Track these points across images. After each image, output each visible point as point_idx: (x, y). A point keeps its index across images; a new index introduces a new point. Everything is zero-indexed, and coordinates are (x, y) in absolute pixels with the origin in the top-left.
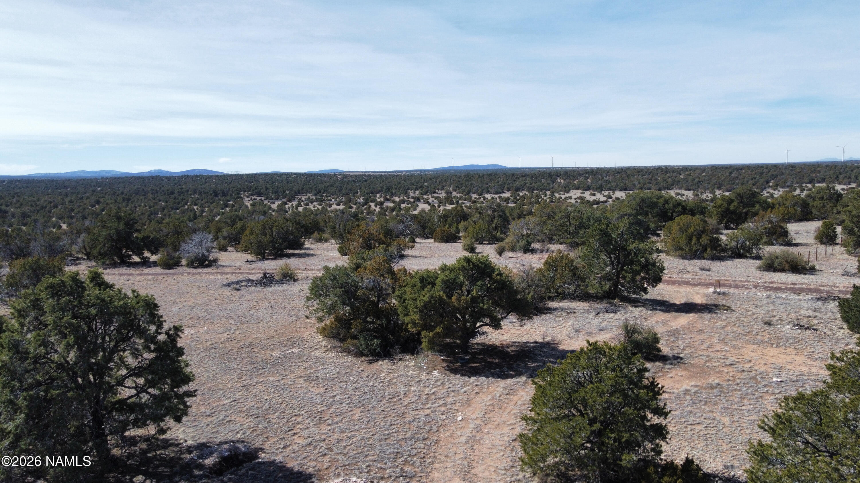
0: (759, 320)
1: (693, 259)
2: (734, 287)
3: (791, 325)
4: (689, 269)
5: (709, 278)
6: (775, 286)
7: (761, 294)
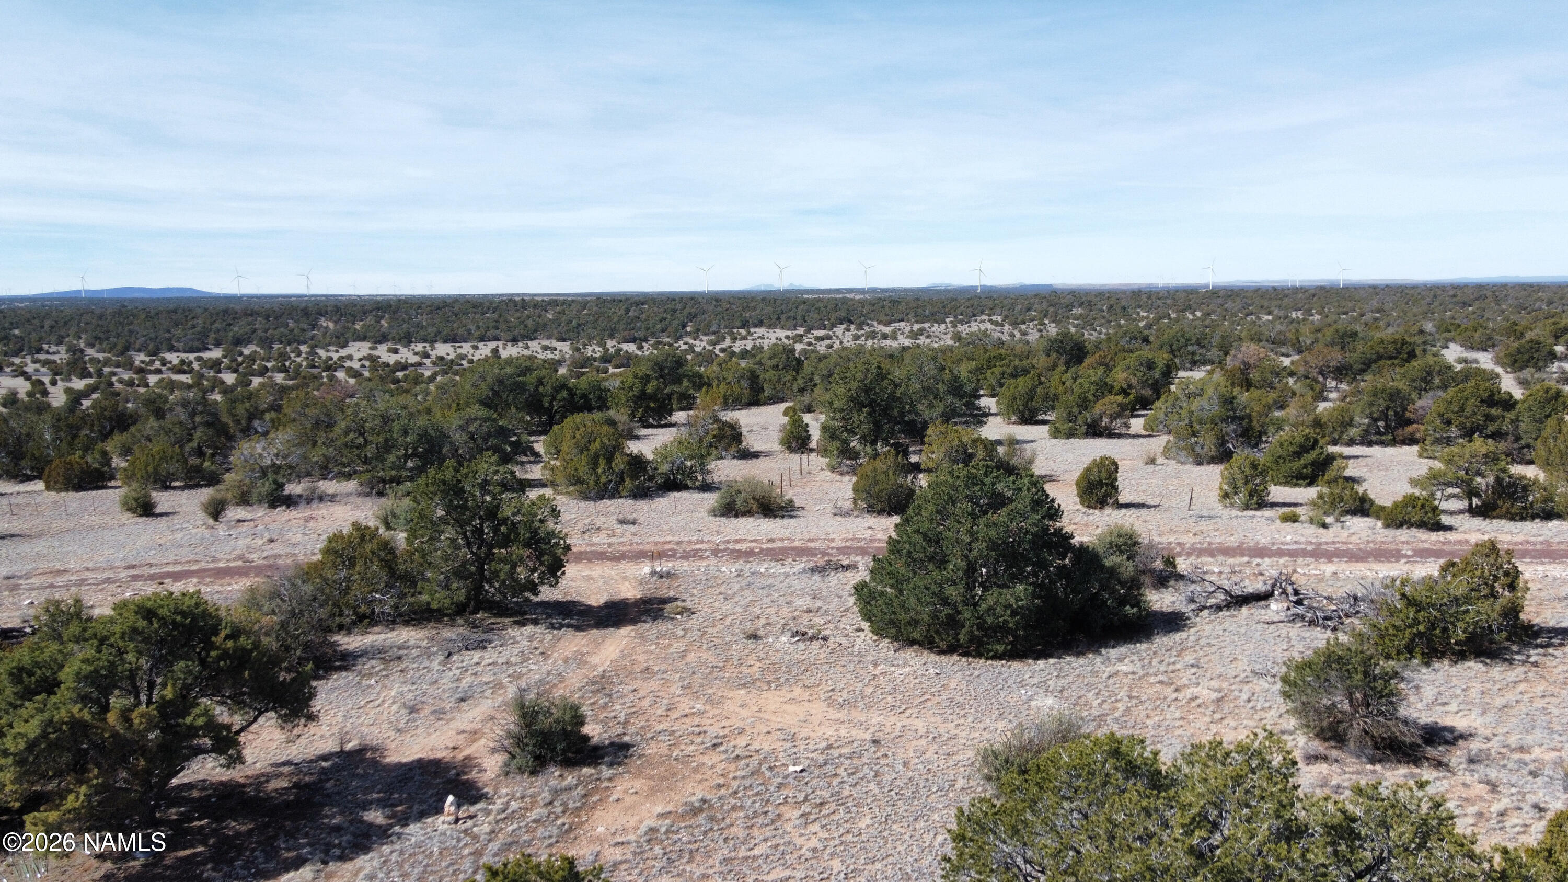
0: (737, 629)
1: (602, 499)
2: (682, 558)
3: (789, 634)
4: (600, 521)
5: (636, 539)
6: (743, 547)
7: (729, 568)
